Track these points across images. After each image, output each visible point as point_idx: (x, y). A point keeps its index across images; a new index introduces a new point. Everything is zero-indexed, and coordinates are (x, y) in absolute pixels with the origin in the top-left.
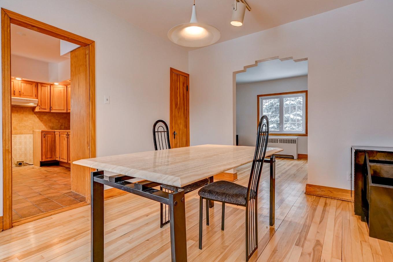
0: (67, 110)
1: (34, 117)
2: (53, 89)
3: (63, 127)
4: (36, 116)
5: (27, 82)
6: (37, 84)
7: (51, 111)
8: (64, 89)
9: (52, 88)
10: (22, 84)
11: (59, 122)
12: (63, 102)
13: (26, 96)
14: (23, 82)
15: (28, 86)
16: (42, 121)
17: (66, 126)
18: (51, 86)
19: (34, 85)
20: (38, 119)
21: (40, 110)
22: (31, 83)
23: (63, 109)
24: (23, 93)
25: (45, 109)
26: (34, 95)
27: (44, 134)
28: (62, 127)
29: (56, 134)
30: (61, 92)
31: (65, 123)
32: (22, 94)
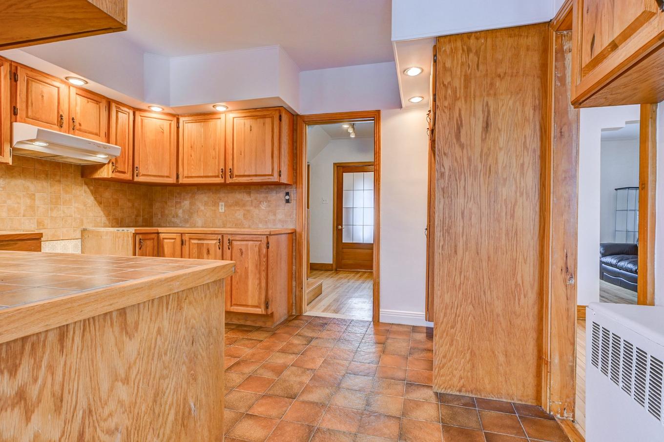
0: (178, 177)
1: (85, 192)
2: (142, 120)
3: (140, 219)
4: (88, 190)
5: (89, 95)
6: (109, 102)
7: (136, 179)
8: (170, 124)
9: (138, 118)
10: (79, 98)
11: (133, 205)
12: (167, 157)
13: (86, 132)
14: (80, 92)
15: (91, 106)
16: (100, 203)
17: (146, 217)
18: (137, 113)
19: (103, 105)
20: (92, 198)
21: (114, 176)
22: (96, 98)
23: (168, 175)
24: (80, 125)
25: (124, 173)
26: (103, 134)
27: (140, 240)
28: (138, 218)
29: (163, 239)
30: (163, 132)
31: (143, 210)
32: (77, 126)
